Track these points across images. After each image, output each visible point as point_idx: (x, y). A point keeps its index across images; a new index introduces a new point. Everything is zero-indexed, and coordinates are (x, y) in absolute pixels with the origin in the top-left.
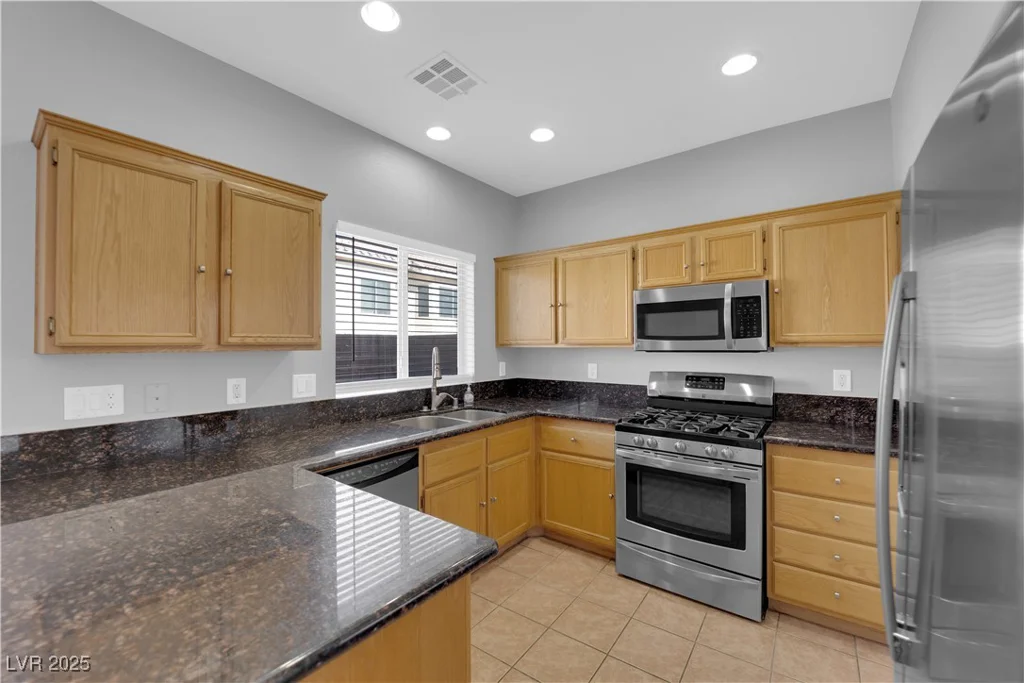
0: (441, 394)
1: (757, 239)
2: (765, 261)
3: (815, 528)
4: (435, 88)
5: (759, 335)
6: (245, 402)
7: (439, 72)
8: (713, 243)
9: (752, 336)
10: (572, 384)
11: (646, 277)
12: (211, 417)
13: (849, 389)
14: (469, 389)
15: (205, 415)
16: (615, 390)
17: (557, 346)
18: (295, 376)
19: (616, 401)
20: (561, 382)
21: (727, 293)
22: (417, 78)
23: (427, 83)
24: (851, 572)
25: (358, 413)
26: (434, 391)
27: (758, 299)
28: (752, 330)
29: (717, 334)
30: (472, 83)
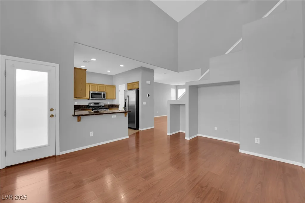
1: (104, 87)
2: (105, 90)
5: (105, 98)
8: (100, 87)
21: (102, 93)
27: (105, 94)
29: (101, 98)
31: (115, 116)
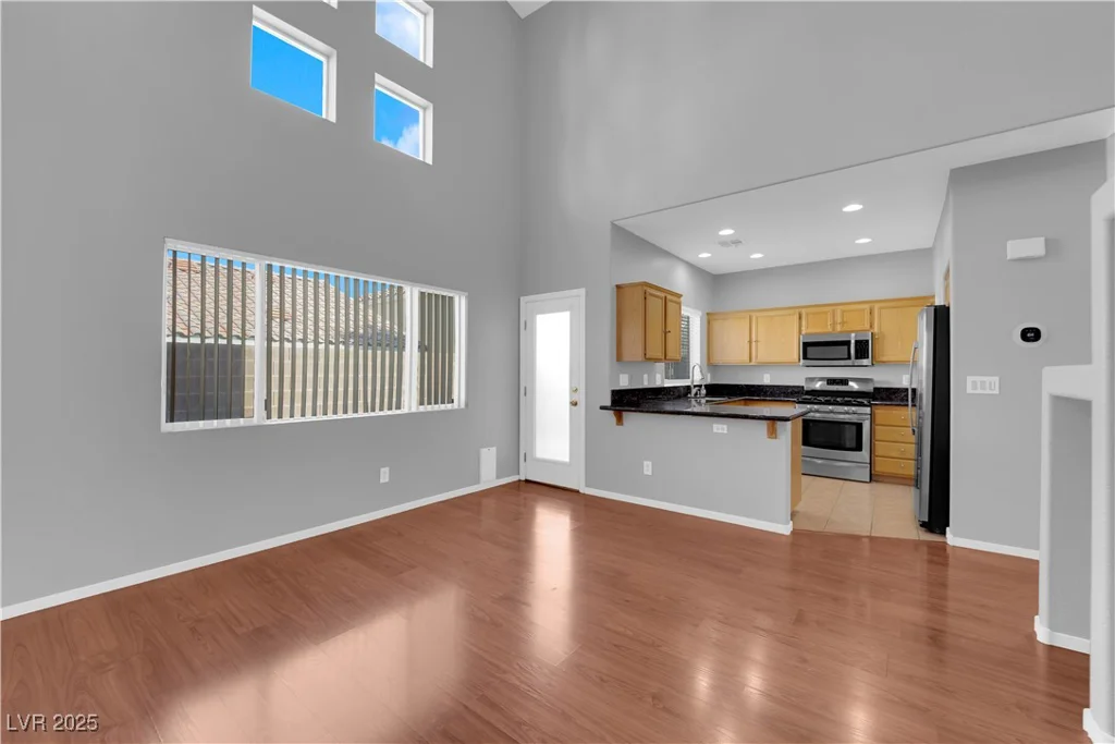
1: (867, 312)
2: (871, 323)
3: (893, 440)
5: (868, 358)
8: (845, 313)
9: (864, 359)
11: (805, 328)
14: (703, 387)
16: (782, 389)
17: (750, 364)
20: (746, 385)
21: (853, 338)
24: (908, 456)
26: (692, 387)
27: (867, 341)
28: (864, 356)
29: (847, 357)
31: (725, 427)
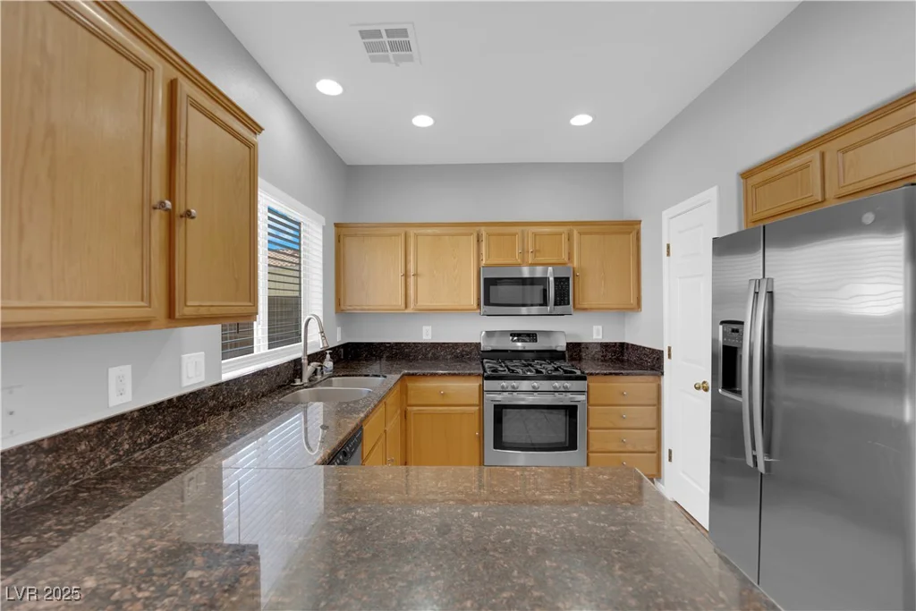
0: (312, 364)
1: (564, 237)
2: (569, 253)
3: (611, 425)
4: (369, 48)
5: (569, 304)
6: (130, 399)
7: (388, 37)
8: (537, 237)
9: (564, 304)
10: (407, 345)
11: (488, 257)
12: (93, 429)
13: (600, 337)
14: (328, 356)
15: (86, 427)
16: (448, 347)
17: (406, 311)
18: (185, 357)
19: (449, 357)
20: (397, 344)
21: (550, 274)
22: (361, 32)
23: (367, 40)
24: (630, 448)
25: (244, 396)
26: (305, 361)
27: (568, 279)
28: (564, 300)
29: (542, 302)
30: (410, 59)
